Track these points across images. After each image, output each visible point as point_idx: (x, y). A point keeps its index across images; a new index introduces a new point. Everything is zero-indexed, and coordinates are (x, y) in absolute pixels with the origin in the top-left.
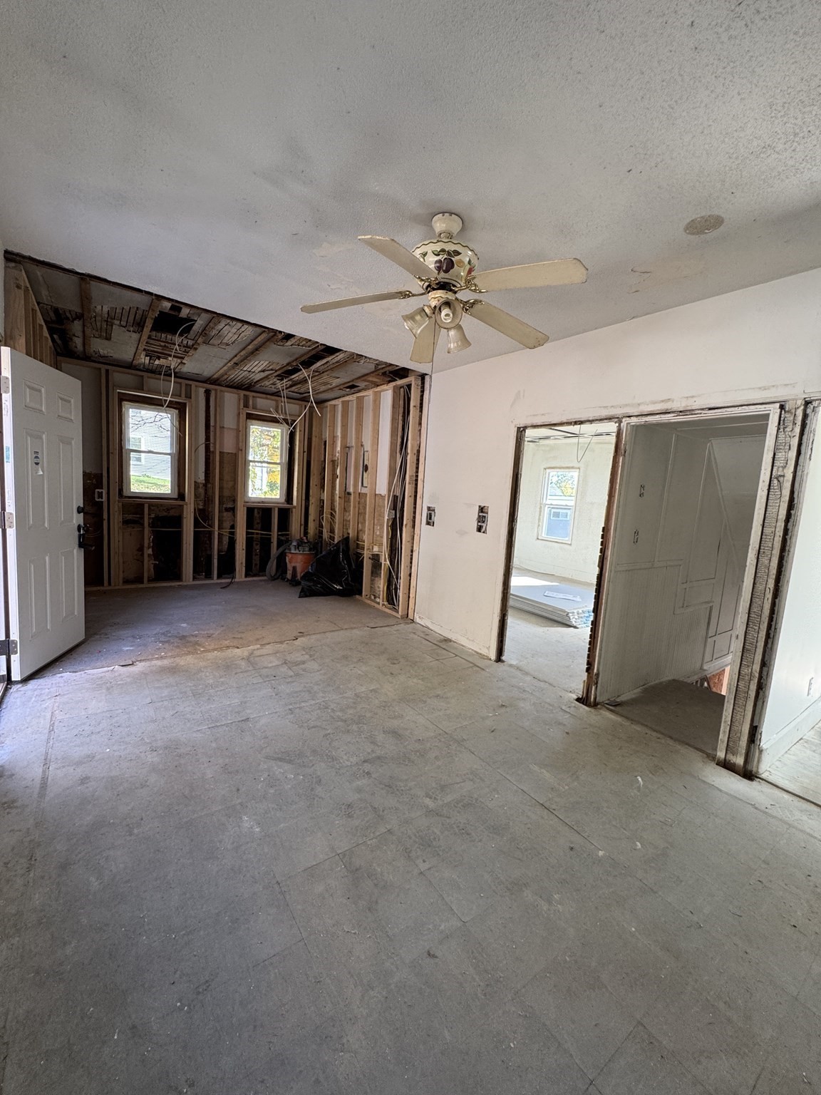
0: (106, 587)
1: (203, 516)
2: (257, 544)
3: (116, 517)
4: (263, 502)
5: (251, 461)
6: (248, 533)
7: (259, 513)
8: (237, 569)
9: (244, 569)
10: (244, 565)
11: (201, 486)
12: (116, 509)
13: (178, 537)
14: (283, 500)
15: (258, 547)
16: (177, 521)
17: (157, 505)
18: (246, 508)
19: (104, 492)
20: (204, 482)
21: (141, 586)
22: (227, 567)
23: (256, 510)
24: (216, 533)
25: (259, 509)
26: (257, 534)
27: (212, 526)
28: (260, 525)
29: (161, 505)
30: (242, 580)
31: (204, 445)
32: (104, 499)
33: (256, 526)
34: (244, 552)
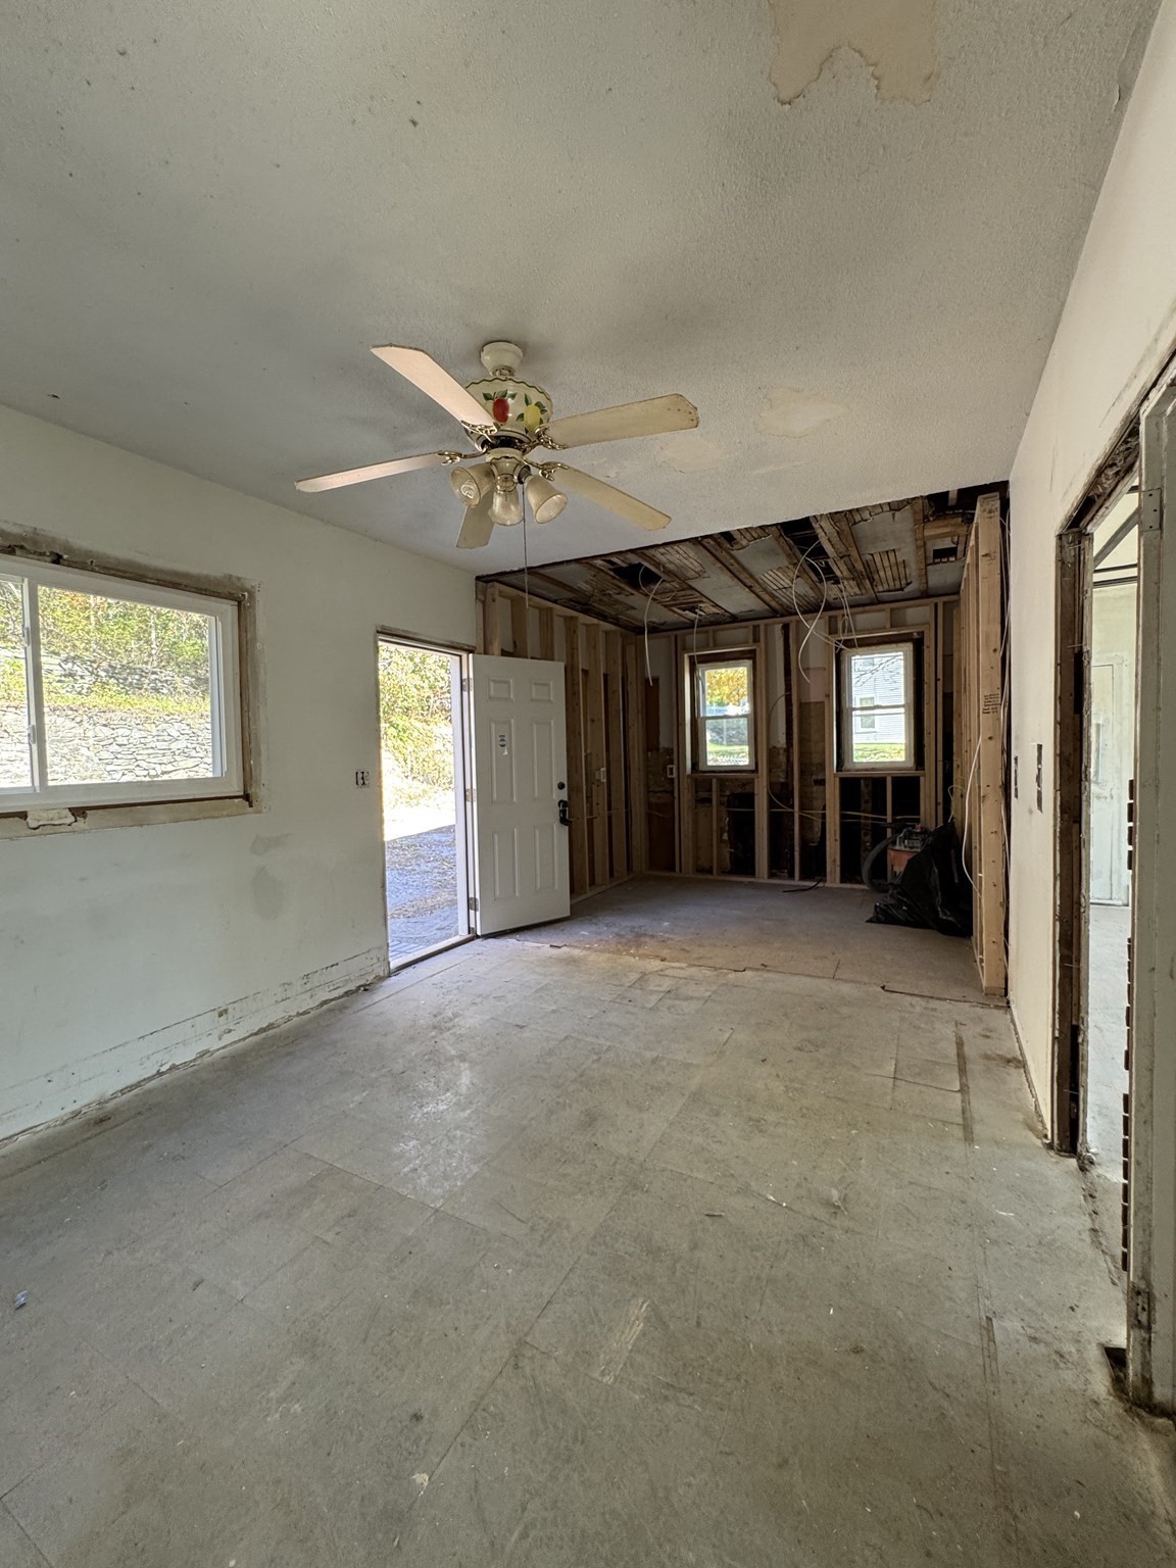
0: (677, 874)
1: (781, 793)
2: (866, 834)
3: (685, 797)
4: (873, 769)
5: (856, 709)
6: (843, 817)
7: (867, 786)
8: (828, 870)
9: (838, 869)
10: (838, 863)
11: (781, 752)
12: (686, 786)
13: (750, 819)
14: (911, 764)
15: (868, 838)
16: (748, 799)
17: (732, 780)
18: (838, 780)
19: (675, 767)
20: (785, 746)
21: (710, 877)
22: (814, 867)
23: (862, 782)
24: (797, 816)
25: (866, 779)
26: (866, 818)
27: (792, 807)
28: (870, 805)
29: (737, 779)
30: (835, 886)
31: (783, 698)
32: (675, 775)
33: (863, 805)
34: (838, 843)
